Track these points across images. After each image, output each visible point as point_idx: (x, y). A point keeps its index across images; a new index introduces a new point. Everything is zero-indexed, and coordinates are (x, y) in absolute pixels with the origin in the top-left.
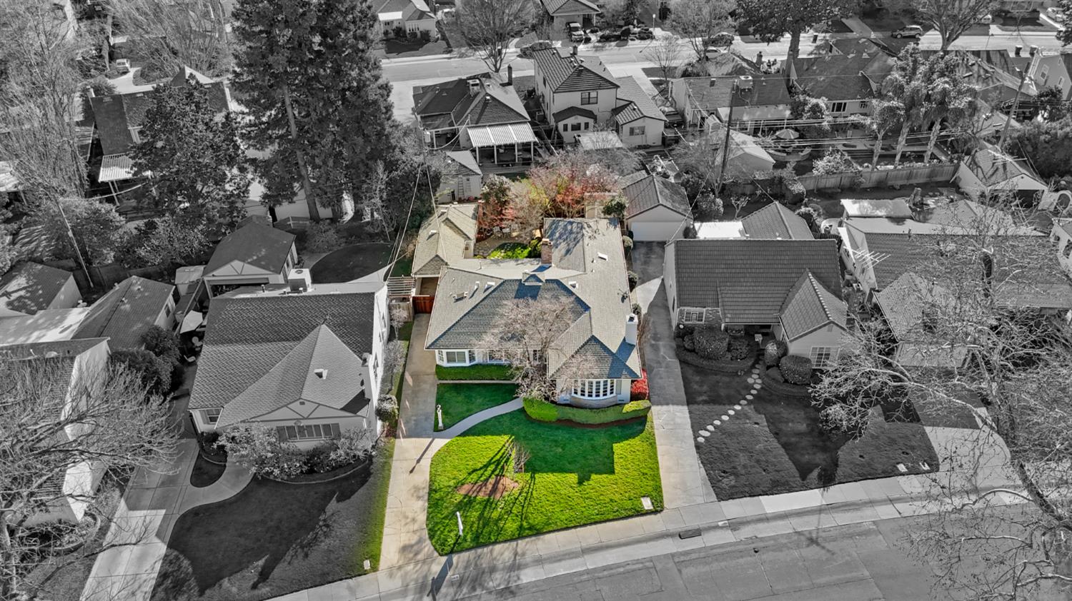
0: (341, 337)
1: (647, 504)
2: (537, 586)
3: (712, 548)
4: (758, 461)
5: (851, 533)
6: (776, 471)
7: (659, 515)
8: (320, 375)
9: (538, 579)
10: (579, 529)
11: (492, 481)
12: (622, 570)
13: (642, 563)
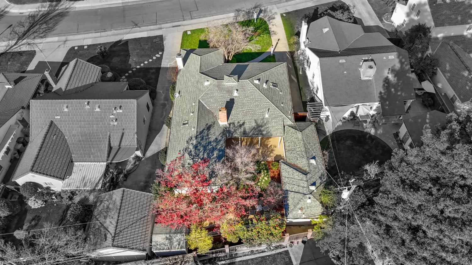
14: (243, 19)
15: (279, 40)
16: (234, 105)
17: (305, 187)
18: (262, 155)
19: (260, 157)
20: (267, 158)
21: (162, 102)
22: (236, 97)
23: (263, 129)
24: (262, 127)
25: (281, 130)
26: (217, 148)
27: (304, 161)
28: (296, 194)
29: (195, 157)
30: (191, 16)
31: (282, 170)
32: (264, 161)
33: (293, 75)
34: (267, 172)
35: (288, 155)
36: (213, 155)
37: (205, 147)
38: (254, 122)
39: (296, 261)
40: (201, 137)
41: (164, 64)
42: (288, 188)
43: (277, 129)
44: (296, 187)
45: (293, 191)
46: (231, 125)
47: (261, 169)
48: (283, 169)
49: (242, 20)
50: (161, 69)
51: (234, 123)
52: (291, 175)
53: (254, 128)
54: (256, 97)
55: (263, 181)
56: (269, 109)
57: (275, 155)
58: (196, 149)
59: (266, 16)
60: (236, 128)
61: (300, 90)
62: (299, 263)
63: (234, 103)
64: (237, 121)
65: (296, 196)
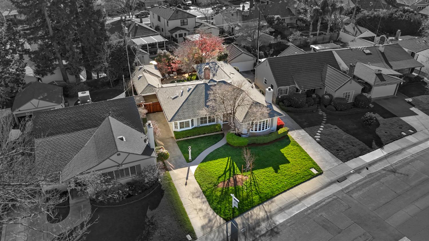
0: (121, 121)
1: (314, 171)
2: (289, 222)
3: (357, 182)
4: (348, 143)
5: (406, 163)
6: (358, 145)
7: (322, 175)
8: (122, 139)
9: (287, 219)
10: (290, 190)
11: (232, 179)
12: (324, 203)
13: (331, 197)
15: (186, 184)
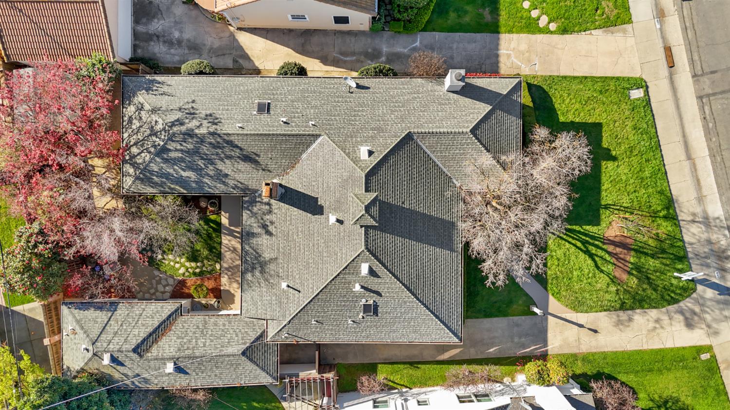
1: (637, 94)
7: (649, 84)
11: (611, 248)
14: (693, 240)
15: (595, 331)
16: (309, 215)
17: (109, 345)
18: (234, 266)
19: (231, 261)
20: (226, 276)
21: (385, 49)
22: (328, 219)
23: (257, 273)
24: (262, 272)
25: (254, 312)
26: (203, 177)
27: (172, 351)
28: (101, 326)
29: (167, 134)
30: (714, 94)
31: (161, 305)
32: (220, 269)
33: (460, 352)
34: (195, 274)
35: (194, 320)
36: (183, 170)
37: (196, 152)
38: (273, 256)
39: (29, 309)
40: (218, 143)
41: (510, 40)
42: (119, 312)
43: (255, 304)
44: (116, 328)
45: (110, 322)
46: (267, 207)
47: (202, 262)
48: (162, 307)
49: (687, 238)
50: (495, 35)
51: (270, 212)
52: (144, 322)
53: (260, 256)
54: (324, 266)
55: (177, 266)
56: (299, 292)
57: (233, 292)
58: (183, 135)
59: (702, 305)
60: (259, 218)
61: (411, 364)
62: (26, 314)
63: (313, 215)
64: (274, 219)
65: (97, 325)
